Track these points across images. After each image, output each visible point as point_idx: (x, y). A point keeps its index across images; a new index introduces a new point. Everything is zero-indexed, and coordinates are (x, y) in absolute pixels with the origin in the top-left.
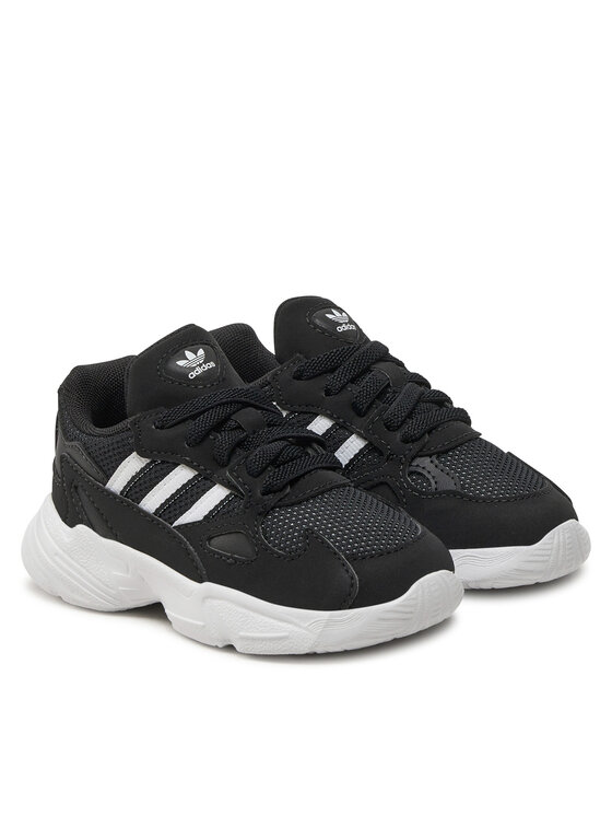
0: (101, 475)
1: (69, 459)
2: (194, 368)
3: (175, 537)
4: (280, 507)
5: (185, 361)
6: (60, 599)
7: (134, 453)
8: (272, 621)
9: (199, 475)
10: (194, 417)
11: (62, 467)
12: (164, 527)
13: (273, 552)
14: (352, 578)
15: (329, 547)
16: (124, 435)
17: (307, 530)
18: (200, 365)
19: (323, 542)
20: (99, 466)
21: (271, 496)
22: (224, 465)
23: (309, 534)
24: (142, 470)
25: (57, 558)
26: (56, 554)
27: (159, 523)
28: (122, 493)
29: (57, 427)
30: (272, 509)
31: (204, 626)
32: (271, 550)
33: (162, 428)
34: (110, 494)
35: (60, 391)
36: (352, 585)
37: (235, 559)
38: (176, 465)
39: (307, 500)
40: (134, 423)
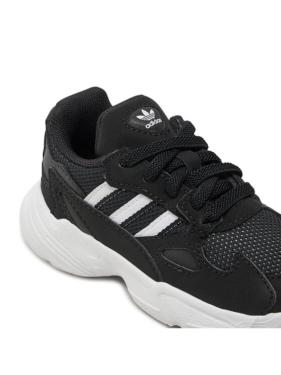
0: (80, 192)
1: (55, 174)
2: (149, 121)
3: (137, 245)
4: (216, 233)
5: (142, 117)
6: (48, 262)
7: (106, 183)
8: (212, 318)
9: (154, 202)
10: (150, 159)
11: (50, 176)
12: (129, 237)
13: (212, 269)
14: (272, 293)
15: (254, 268)
16: (98, 170)
17: (237, 253)
18: (153, 120)
19: (249, 263)
20: (79, 185)
21: (209, 225)
22: (173, 198)
23: (239, 257)
24: (112, 194)
25: (47, 238)
26: (47, 236)
27: (124, 233)
28: (96, 206)
29: (45, 144)
30: (210, 234)
31: (159, 312)
32: (211, 266)
33: (126, 167)
34: (87, 206)
35: (47, 122)
36: (272, 298)
37: (184, 270)
38: (136, 194)
39: (235, 228)
40: (106, 162)
